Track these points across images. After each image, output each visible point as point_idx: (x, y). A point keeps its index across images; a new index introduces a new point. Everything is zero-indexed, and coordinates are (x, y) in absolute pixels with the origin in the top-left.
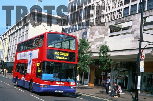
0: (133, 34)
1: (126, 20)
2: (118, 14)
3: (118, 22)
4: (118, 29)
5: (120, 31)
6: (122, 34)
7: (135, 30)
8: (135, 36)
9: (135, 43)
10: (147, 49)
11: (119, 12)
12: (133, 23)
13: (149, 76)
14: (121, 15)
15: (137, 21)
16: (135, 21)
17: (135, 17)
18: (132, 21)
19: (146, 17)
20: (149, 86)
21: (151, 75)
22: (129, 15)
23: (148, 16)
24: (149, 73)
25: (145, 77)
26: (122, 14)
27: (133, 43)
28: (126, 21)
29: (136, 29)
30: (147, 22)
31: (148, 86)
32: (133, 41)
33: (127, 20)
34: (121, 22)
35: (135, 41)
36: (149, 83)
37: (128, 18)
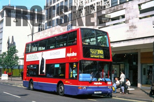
0: (128, 24)
1: (117, 8)
2: (105, 4)
3: (108, 12)
4: (107, 20)
5: (109, 21)
6: (112, 25)
7: (129, 19)
8: (130, 26)
9: (131, 33)
10: (150, 38)
11: (106, 2)
12: (126, 12)
13: (149, 68)
14: (109, 5)
15: (131, 9)
16: (128, 10)
17: (128, 5)
18: (125, 9)
19: (142, 4)
20: (150, 78)
21: (151, 67)
22: (118, 3)
23: (144, 3)
24: (149, 65)
25: (145, 69)
26: (110, 3)
27: (129, 33)
28: (118, 10)
29: (131, 18)
30: (142, 9)
31: (148, 78)
32: (128, 31)
33: (119, 8)
34: (112, 12)
35: (131, 30)
36: (150, 75)
37: (120, 7)
